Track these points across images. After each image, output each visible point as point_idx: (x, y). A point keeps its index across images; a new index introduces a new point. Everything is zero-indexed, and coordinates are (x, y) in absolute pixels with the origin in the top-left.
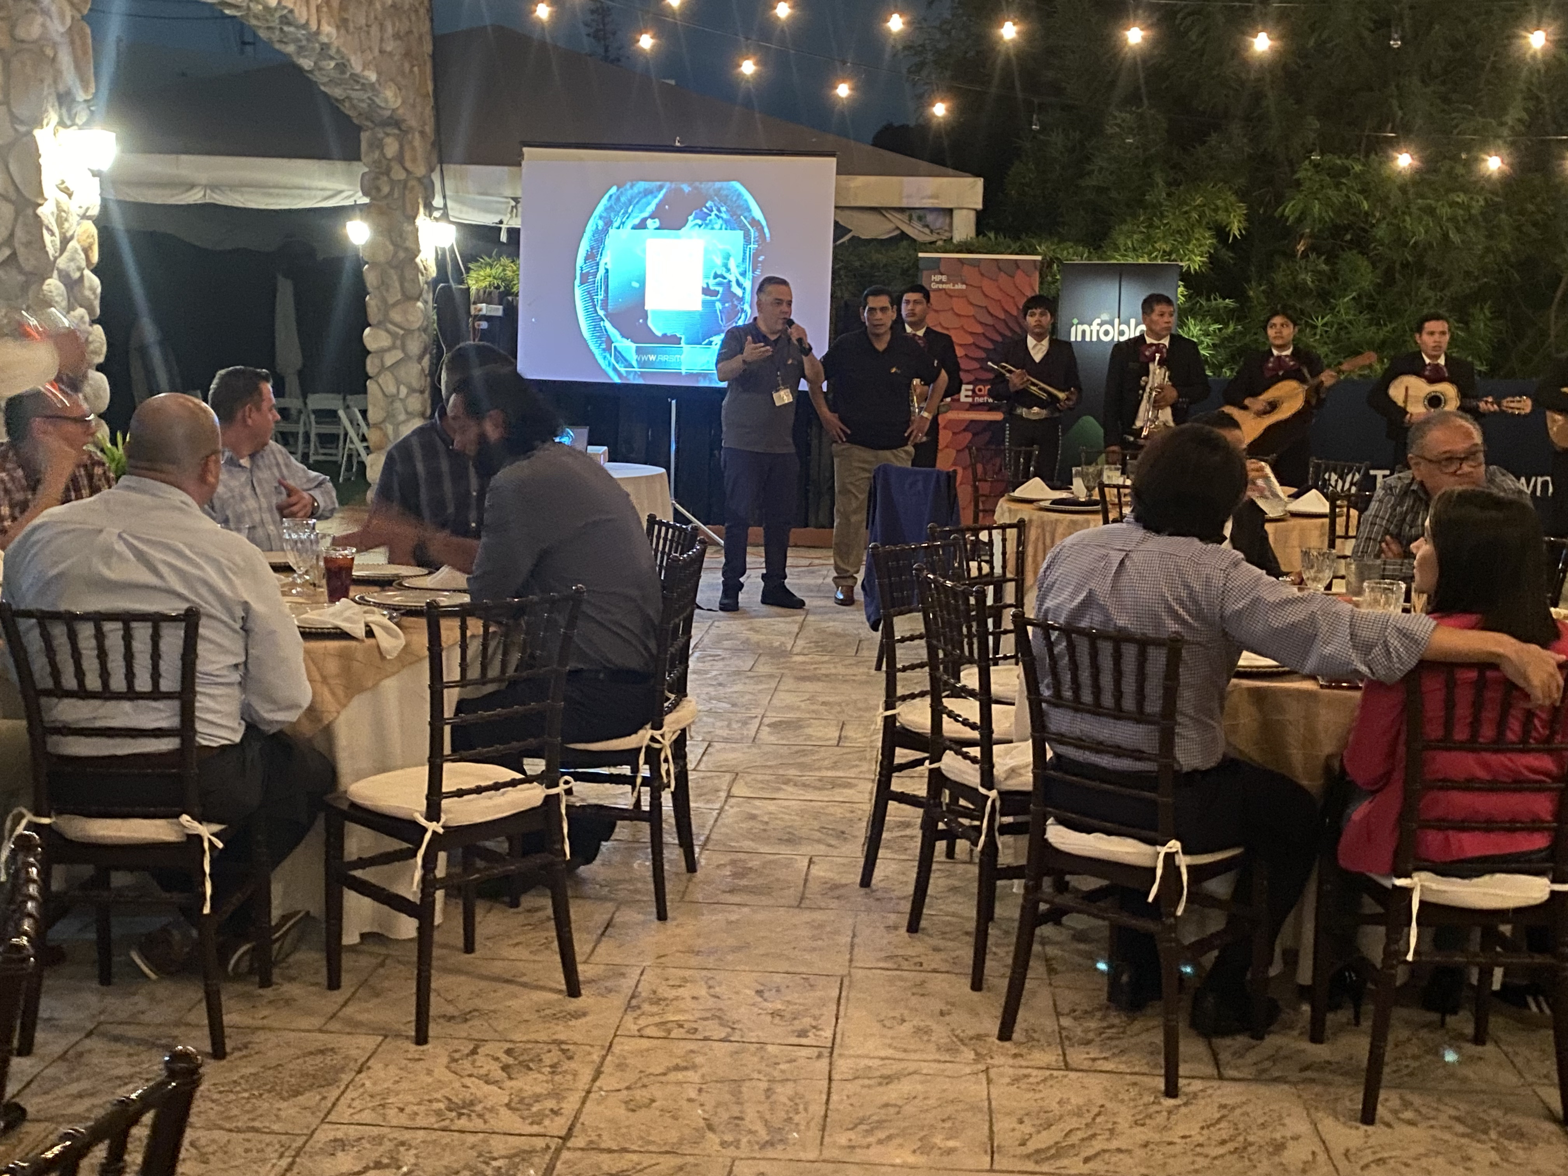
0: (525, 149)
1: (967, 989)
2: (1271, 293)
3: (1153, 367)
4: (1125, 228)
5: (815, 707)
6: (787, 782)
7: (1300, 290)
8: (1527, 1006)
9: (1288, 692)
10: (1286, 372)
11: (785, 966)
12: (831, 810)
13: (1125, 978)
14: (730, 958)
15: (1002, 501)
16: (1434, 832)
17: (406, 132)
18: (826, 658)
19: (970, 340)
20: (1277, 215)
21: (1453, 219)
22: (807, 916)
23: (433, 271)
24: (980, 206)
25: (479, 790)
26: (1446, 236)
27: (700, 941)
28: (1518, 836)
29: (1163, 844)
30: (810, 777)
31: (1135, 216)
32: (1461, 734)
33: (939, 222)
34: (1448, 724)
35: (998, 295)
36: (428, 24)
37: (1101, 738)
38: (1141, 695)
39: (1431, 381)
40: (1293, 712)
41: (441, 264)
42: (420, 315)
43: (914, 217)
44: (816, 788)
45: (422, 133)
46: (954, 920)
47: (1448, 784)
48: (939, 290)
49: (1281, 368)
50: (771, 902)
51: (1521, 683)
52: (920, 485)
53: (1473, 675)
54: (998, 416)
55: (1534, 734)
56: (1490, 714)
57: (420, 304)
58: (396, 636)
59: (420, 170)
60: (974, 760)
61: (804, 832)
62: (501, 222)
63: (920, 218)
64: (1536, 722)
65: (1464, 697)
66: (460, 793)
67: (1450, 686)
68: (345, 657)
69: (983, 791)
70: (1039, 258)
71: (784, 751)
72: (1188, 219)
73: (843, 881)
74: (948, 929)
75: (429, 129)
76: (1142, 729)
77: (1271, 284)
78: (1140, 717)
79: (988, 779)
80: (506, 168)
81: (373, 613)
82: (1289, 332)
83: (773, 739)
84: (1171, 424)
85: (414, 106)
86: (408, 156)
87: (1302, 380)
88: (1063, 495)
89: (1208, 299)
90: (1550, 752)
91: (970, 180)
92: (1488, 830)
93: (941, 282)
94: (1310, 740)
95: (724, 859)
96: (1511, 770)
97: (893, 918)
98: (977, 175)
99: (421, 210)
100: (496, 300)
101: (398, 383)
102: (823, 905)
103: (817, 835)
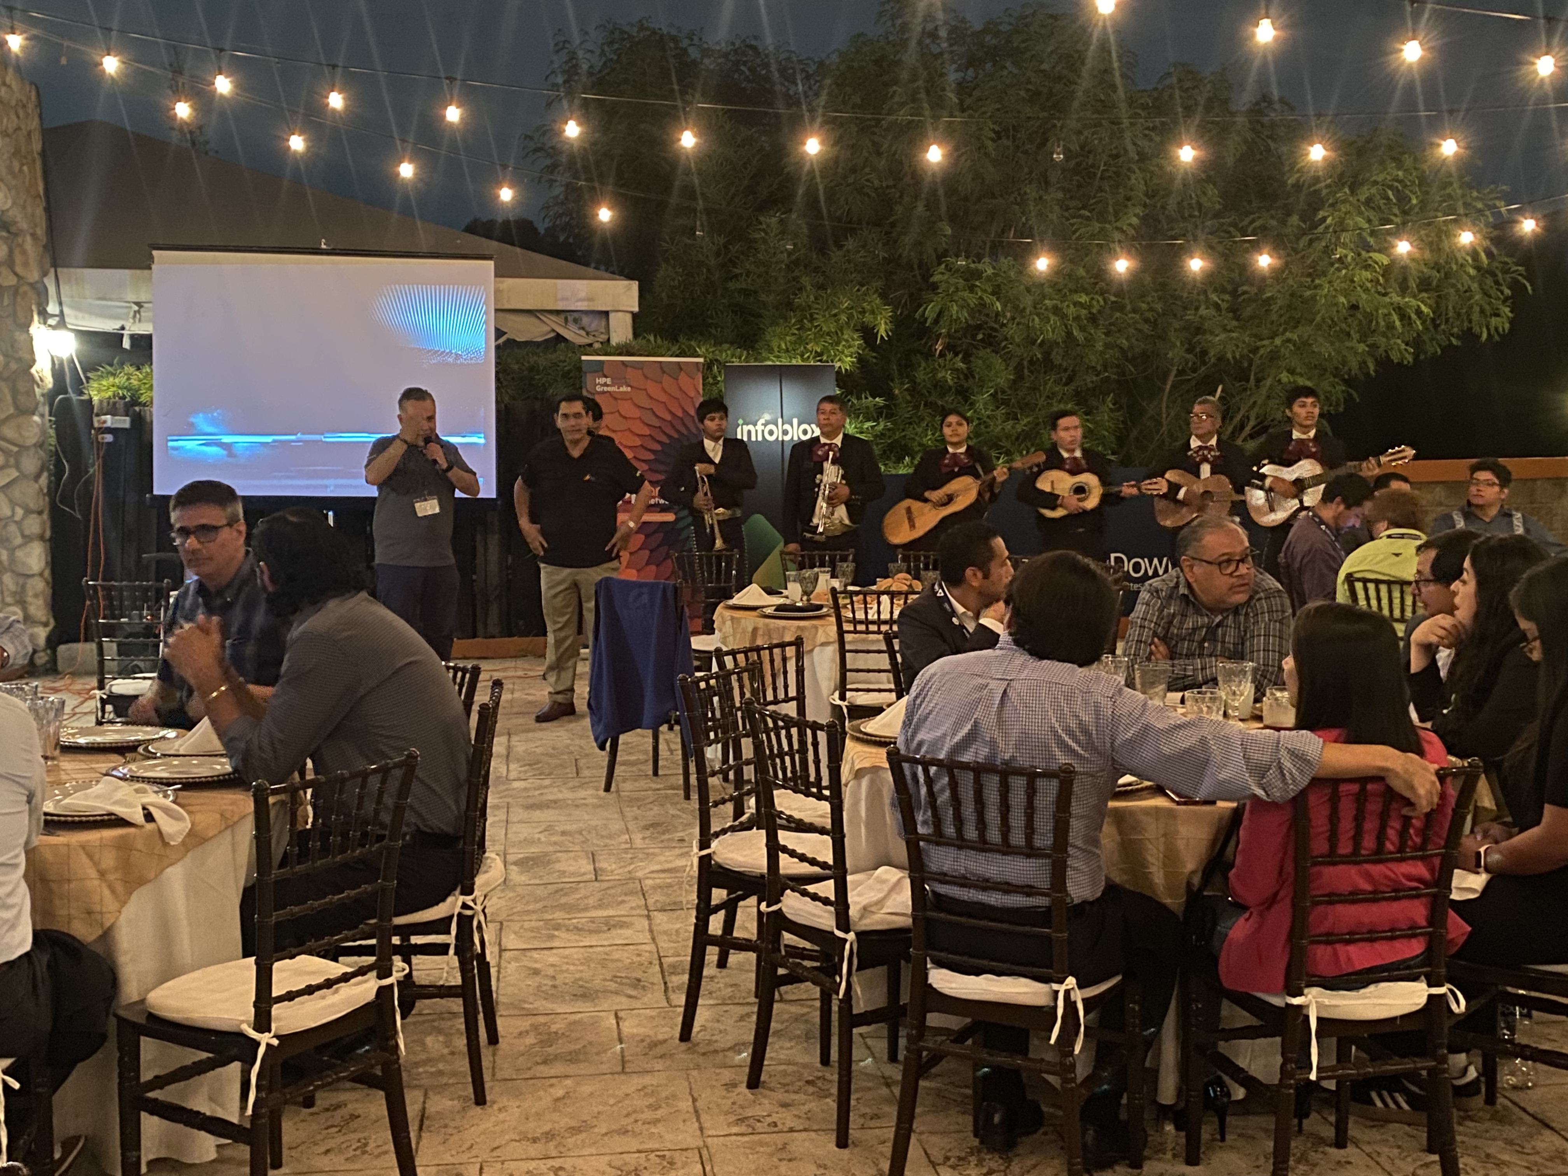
0: (155, 253)
1: (832, 1146)
2: (914, 391)
3: (827, 466)
4: (778, 330)
5: (554, 839)
6: (557, 927)
7: (940, 387)
8: (1371, 1103)
9: (1146, 811)
10: (961, 468)
11: (634, 1145)
12: (616, 955)
13: (997, 1119)
14: (570, 1141)
15: (719, 609)
16: (1322, 947)
17: (16, 235)
18: (547, 782)
19: (638, 442)
20: (917, 316)
21: (1077, 318)
22: (637, 1082)
23: (49, 382)
24: (636, 309)
25: (310, 990)
26: (1069, 334)
27: (532, 1125)
28: (1397, 944)
29: (1061, 982)
30: (581, 919)
31: (786, 319)
32: (1345, 848)
33: (595, 324)
34: (1333, 838)
35: (663, 398)
36: (36, 120)
37: (988, 875)
38: (1030, 829)
39: (1073, 473)
40: (1152, 831)
41: (58, 373)
42: (36, 430)
43: (570, 319)
44: (591, 932)
45: (33, 235)
46: (790, 1069)
47: (1334, 898)
48: (604, 392)
49: (956, 464)
50: (591, 1070)
51: (1407, 794)
52: (645, 599)
53: (1355, 788)
54: (670, 517)
55: (1410, 843)
56: (1370, 825)
57: (36, 418)
58: (178, 818)
59: (33, 275)
60: (826, 901)
61: (597, 983)
62: (123, 328)
63: (576, 321)
64: (1412, 831)
65: (1347, 810)
66: (290, 996)
67: (1334, 801)
68: (123, 847)
69: (839, 934)
70: (701, 360)
71: (540, 892)
72: (837, 321)
73: (661, 1037)
74: (788, 1080)
75: (40, 231)
76: (1033, 863)
77: (913, 381)
78: (1030, 851)
79: (844, 922)
80: (127, 272)
81: (144, 791)
82: (964, 430)
83: (523, 878)
84: (847, 522)
85: (24, 207)
86: (18, 259)
87: (977, 476)
88: (780, 601)
89: (859, 398)
90: (1422, 858)
91: (625, 283)
92: (1372, 940)
93: (605, 385)
94: (1171, 857)
95: (525, 1024)
96: (1390, 879)
97: (727, 1075)
98: (630, 277)
99: (36, 317)
100: (122, 411)
101: (13, 504)
102: (648, 1067)
103: (612, 986)
